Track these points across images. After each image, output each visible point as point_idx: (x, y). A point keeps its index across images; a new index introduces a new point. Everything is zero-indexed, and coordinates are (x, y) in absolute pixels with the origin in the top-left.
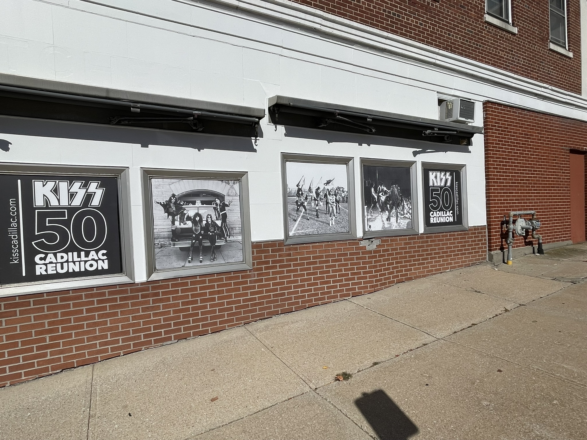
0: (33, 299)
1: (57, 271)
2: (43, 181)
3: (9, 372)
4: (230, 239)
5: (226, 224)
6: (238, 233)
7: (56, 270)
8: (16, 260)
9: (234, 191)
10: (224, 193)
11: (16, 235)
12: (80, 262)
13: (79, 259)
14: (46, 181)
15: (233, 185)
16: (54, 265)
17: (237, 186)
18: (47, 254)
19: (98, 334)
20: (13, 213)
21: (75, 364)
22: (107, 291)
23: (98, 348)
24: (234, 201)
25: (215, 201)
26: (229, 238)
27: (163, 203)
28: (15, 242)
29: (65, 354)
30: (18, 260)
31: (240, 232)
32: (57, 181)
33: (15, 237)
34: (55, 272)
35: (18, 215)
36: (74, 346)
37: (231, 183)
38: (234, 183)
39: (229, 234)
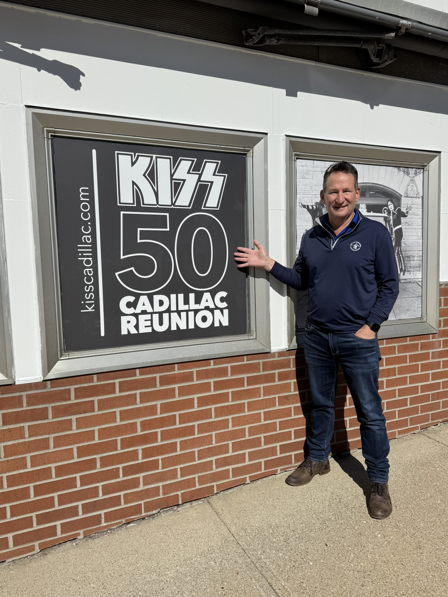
0: (121, 380)
1: (153, 329)
2: (131, 155)
3: (83, 514)
4: (404, 277)
5: (401, 249)
6: (417, 267)
7: (152, 326)
8: (90, 305)
9: (415, 189)
10: (401, 191)
11: (90, 259)
12: (187, 311)
13: (186, 307)
14: (137, 154)
15: (414, 177)
16: (148, 317)
17: (419, 179)
18: (137, 297)
19: (214, 444)
20: (86, 216)
21: (180, 498)
22: (229, 365)
23: (215, 470)
24: (413, 206)
25: (387, 206)
26: (404, 274)
27: (312, 206)
28: (88, 271)
29: (165, 480)
30: (93, 305)
31: (419, 265)
32: (154, 156)
33: (88, 262)
34: (149, 330)
35: (93, 220)
36: (178, 467)
37: (412, 171)
38: (416, 174)
39: (403, 268)
